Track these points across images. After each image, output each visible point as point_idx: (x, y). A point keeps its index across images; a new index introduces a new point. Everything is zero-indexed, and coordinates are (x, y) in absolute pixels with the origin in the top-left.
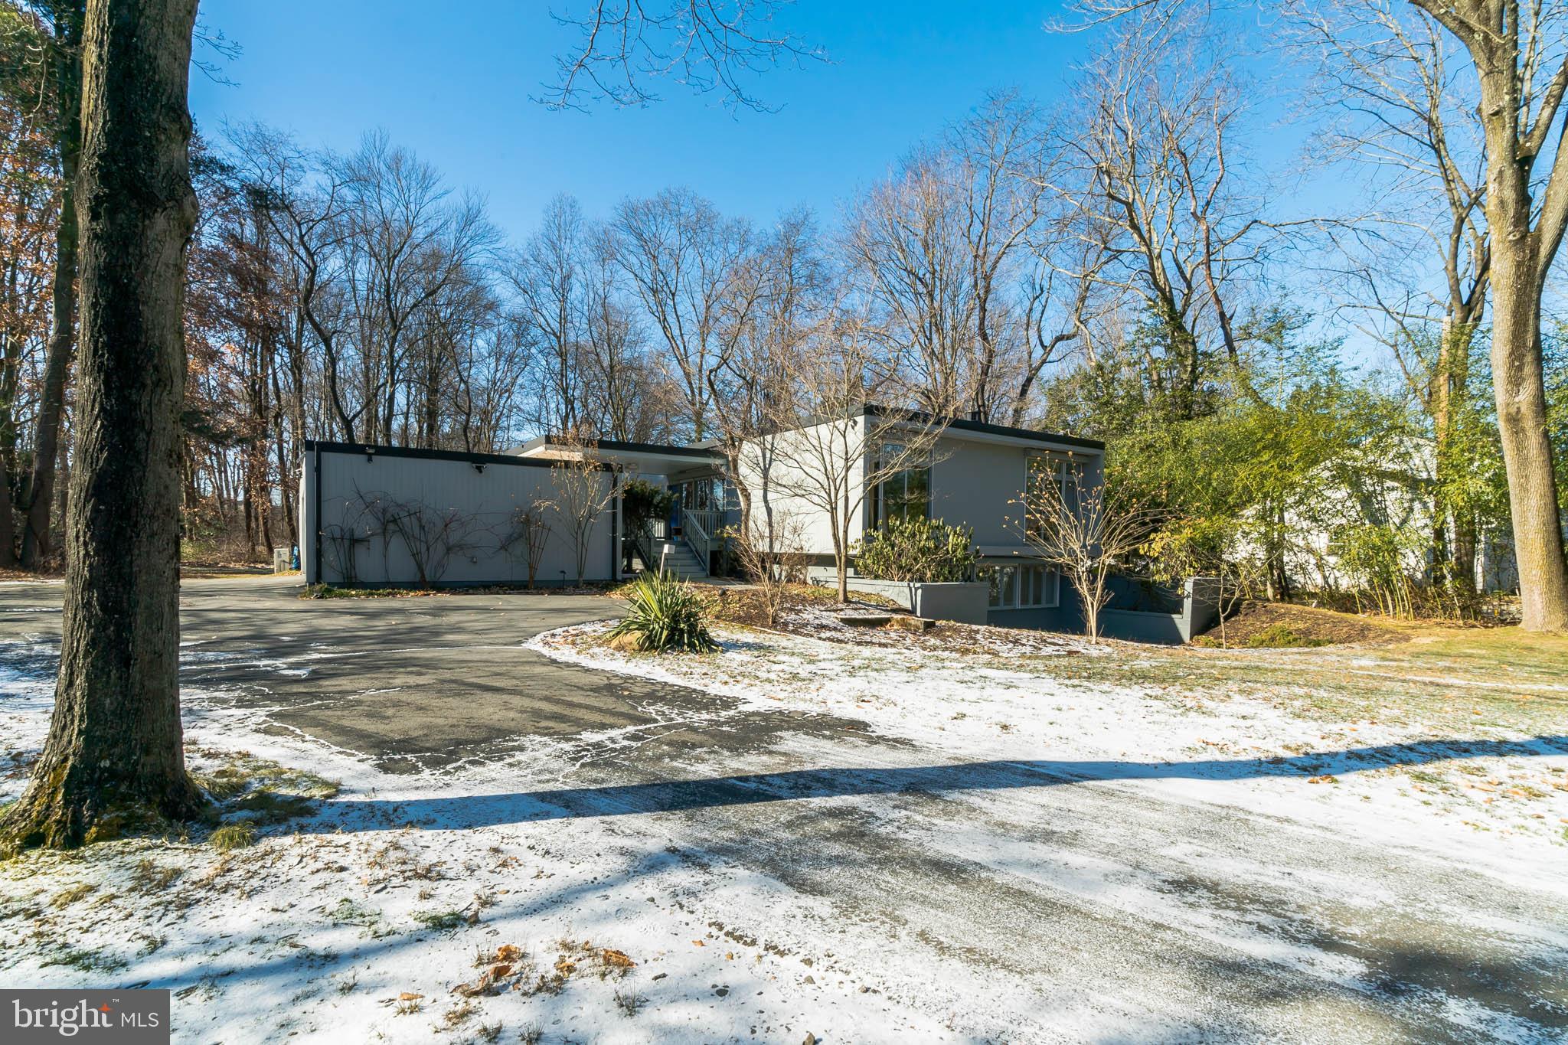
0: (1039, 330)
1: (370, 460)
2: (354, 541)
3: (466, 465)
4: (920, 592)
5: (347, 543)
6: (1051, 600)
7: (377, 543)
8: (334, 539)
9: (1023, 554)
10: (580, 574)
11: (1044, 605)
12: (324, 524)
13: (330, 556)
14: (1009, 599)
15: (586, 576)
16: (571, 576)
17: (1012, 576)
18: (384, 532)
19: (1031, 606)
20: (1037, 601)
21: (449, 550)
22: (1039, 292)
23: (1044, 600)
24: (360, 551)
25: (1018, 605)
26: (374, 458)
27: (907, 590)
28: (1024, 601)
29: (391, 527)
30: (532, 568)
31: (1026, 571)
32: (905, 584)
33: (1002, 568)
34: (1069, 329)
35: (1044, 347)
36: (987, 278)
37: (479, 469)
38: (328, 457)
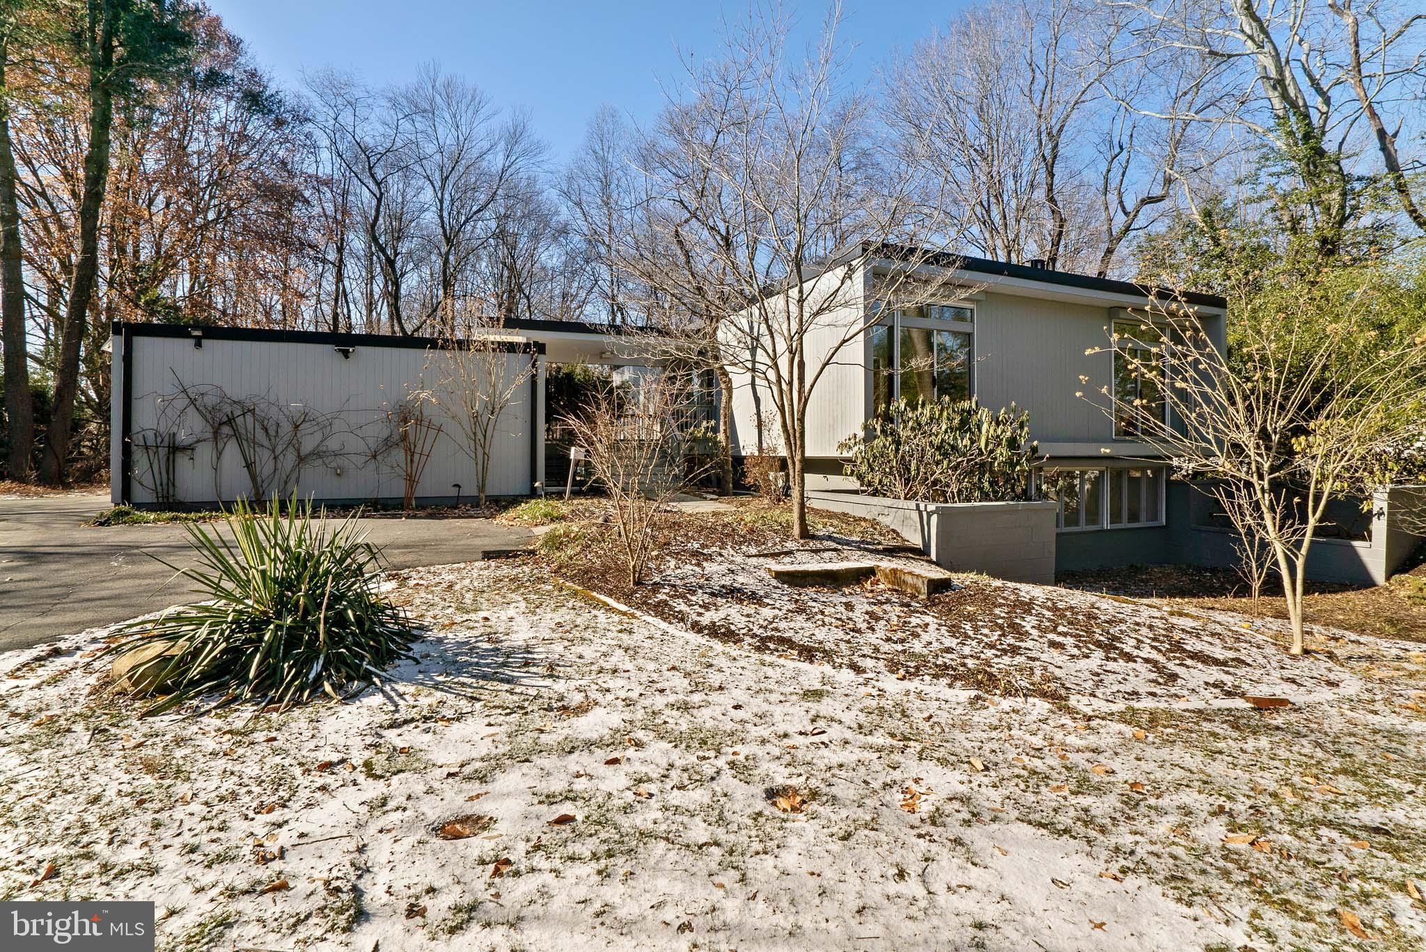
0: (1120, 195)
1: (198, 345)
2: (174, 449)
3: (329, 349)
4: (934, 518)
5: (163, 452)
6: (1155, 516)
7: (205, 452)
8: (147, 448)
9: (1114, 454)
10: (482, 488)
11: (1143, 523)
12: (135, 427)
13: (141, 468)
14: (1094, 515)
15: (492, 490)
16: (470, 490)
17: (1097, 482)
18: (216, 434)
19: (1125, 524)
20: (1134, 517)
21: (301, 459)
22: (1117, 150)
23: (1143, 516)
24: (182, 461)
25: (1107, 525)
26: (205, 342)
27: (915, 515)
28: (1115, 517)
29: (226, 430)
30: (411, 480)
31: (1117, 476)
32: (912, 504)
33: (1083, 473)
34: (1157, 191)
35: (1126, 214)
36: (1054, 137)
37: (346, 354)
38: (141, 343)
